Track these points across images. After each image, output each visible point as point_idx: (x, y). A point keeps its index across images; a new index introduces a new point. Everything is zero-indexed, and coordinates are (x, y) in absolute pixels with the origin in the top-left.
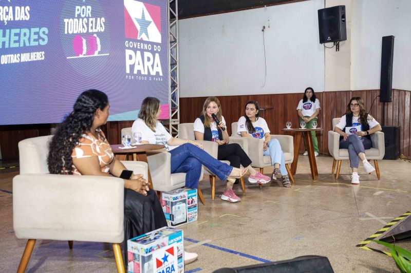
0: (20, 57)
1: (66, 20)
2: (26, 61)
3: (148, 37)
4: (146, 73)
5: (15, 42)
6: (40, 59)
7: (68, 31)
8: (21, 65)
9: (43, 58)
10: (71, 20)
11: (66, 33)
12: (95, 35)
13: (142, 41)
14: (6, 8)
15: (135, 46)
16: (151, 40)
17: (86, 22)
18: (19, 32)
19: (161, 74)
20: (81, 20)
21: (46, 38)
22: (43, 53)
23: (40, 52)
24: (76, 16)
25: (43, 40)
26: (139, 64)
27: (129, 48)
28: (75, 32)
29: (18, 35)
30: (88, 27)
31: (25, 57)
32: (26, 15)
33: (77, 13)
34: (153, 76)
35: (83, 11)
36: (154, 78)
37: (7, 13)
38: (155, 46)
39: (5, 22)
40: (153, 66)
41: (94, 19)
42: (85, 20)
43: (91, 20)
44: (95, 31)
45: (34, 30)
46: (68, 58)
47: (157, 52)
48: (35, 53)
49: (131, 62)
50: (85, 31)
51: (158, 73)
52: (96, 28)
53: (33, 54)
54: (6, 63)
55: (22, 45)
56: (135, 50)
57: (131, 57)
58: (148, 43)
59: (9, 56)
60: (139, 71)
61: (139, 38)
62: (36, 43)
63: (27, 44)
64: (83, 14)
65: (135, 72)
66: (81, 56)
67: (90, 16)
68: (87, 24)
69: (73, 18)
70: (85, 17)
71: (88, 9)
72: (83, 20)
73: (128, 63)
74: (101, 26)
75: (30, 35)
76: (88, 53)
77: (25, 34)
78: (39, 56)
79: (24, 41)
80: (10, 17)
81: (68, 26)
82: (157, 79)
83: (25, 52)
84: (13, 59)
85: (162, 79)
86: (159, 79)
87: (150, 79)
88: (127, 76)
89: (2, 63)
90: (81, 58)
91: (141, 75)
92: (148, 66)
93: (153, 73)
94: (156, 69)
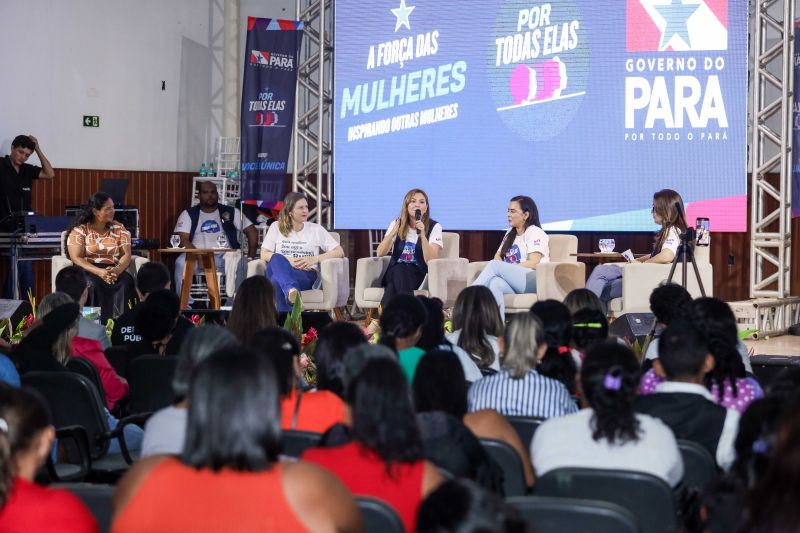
0: (419, 118)
1: (499, 42)
2: (429, 123)
3: (688, 42)
4: (679, 124)
5: (413, 93)
6: (451, 117)
7: (502, 59)
8: (421, 129)
9: (455, 116)
10: (510, 38)
11: (498, 63)
12: (556, 59)
13: (670, 53)
14: (404, 40)
15: (651, 68)
16: (696, 46)
17: (539, 36)
18: (419, 76)
19: (723, 123)
20: (528, 34)
21: (462, 78)
22: (456, 105)
23: (452, 106)
24: (519, 29)
25: (458, 83)
26: (660, 106)
27: (636, 73)
28: (516, 59)
29: (418, 81)
30: (542, 45)
31: (427, 117)
32: (432, 45)
33: (521, 22)
34: (697, 131)
35: (534, 17)
36: (703, 135)
37: (405, 49)
38: (707, 59)
39: (402, 64)
40: (699, 107)
41: (556, 27)
42: (538, 33)
43: (548, 30)
44: (555, 49)
45: (443, 69)
46: (499, 109)
47: (713, 71)
48: (443, 108)
50: (535, 55)
51: (713, 122)
52: (558, 45)
53: (439, 110)
54: (398, 129)
55: (423, 96)
56: (650, 76)
57: (638, 93)
58: (686, 55)
59: (403, 117)
60: (659, 123)
61: (662, 48)
62: (446, 91)
63: (432, 95)
64: (533, 22)
65: (649, 124)
66: (525, 103)
67: (548, 23)
68: (541, 40)
69: (513, 32)
70: (538, 27)
71: (543, 11)
72: (531, 36)
73: (631, 105)
74: (570, 38)
75: (436, 79)
76: (540, 96)
77: (429, 79)
78: (449, 112)
79: (427, 89)
80: (409, 54)
81: (502, 50)
82: (710, 137)
83: (428, 109)
84: (408, 121)
85: (725, 137)
86: (717, 136)
87: (690, 136)
88: (627, 136)
89: (393, 130)
90: (526, 107)
91: (665, 131)
92: (685, 109)
93: (699, 122)
94: (708, 112)
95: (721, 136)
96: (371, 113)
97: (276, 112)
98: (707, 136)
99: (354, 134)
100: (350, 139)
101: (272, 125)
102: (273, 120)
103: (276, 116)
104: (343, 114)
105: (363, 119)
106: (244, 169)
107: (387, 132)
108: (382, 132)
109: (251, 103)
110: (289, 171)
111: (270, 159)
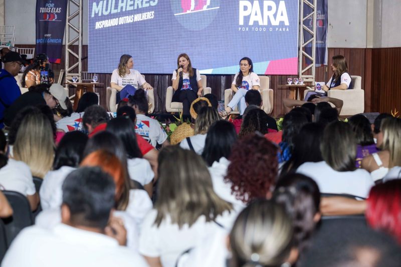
0: (134, 18)
2: (139, 20)
4: (266, 23)
5: (131, 5)
6: (150, 18)
8: (134, 24)
9: (152, 17)
19: (287, 23)
22: (153, 12)
23: (151, 12)
25: (154, 1)
26: (256, 14)
31: (138, 18)
34: (275, 27)
36: (277, 29)
40: (275, 15)
46: (175, 15)
48: (146, 13)
49: (246, 13)
51: (282, 23)
53: (144, 14)
54: (122, 23)
55: (136, 8)
57: (245, 8)
59: (125, 17)
60: (256, 23)
62: (148, 5)
63: (140, 7)
66: (188, 12)
73: (242, 14)
76: (196, 8)
78: (149, 15)
79: (138, 4)
82: (280, 30)
83: (138, 13)
84: (128, 20)
85: (288, 30)
86: (284, 29)
87: (271, 30)
88: (240, 28)
89: (120, 24)
90: (189, 14)
91: (259, 26)
92: (268, 16)
93: (275, 23)
94: (279, 18)
95: (286, 30)
96: (108, 15)
97: (56, 13)
98: (279, 29)
99: (99, 25)
100: (96, 28)
101: (54, 20)
102: (54, 18)
103: (56, 16)
104: (93, 16)
105: (104, 18)
106: (38, 42)
107: (117, 24)
108: (114, 25)
109: (41, 8)
110: (64, 44)
111: (52, 37)
